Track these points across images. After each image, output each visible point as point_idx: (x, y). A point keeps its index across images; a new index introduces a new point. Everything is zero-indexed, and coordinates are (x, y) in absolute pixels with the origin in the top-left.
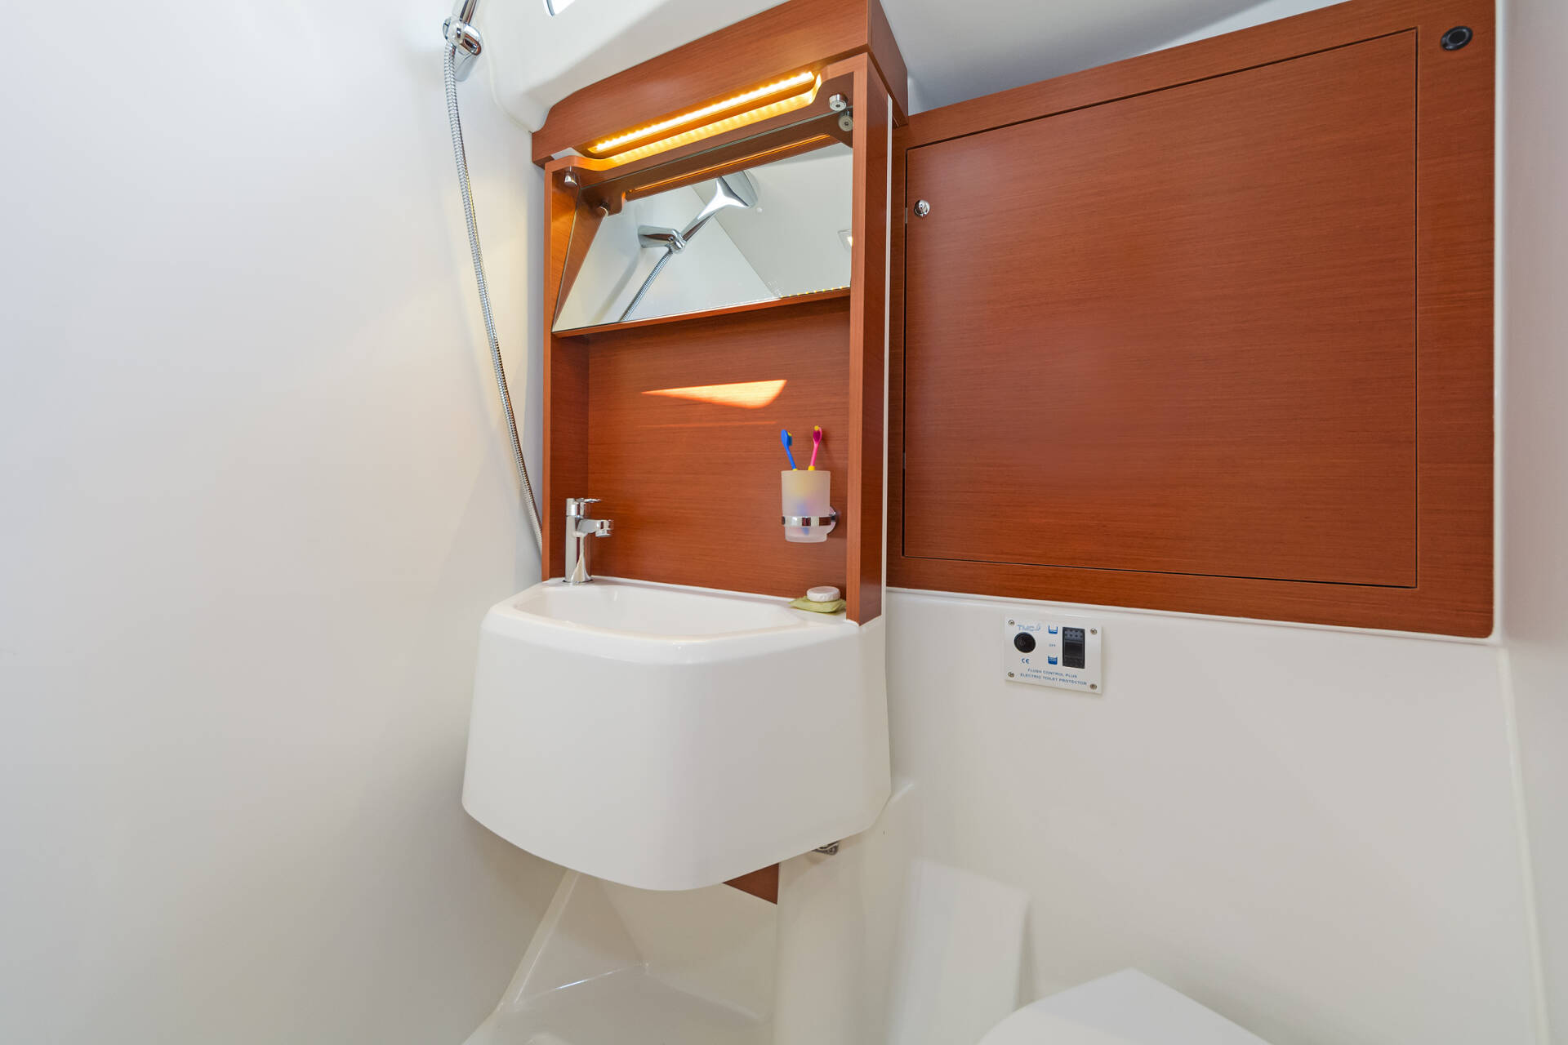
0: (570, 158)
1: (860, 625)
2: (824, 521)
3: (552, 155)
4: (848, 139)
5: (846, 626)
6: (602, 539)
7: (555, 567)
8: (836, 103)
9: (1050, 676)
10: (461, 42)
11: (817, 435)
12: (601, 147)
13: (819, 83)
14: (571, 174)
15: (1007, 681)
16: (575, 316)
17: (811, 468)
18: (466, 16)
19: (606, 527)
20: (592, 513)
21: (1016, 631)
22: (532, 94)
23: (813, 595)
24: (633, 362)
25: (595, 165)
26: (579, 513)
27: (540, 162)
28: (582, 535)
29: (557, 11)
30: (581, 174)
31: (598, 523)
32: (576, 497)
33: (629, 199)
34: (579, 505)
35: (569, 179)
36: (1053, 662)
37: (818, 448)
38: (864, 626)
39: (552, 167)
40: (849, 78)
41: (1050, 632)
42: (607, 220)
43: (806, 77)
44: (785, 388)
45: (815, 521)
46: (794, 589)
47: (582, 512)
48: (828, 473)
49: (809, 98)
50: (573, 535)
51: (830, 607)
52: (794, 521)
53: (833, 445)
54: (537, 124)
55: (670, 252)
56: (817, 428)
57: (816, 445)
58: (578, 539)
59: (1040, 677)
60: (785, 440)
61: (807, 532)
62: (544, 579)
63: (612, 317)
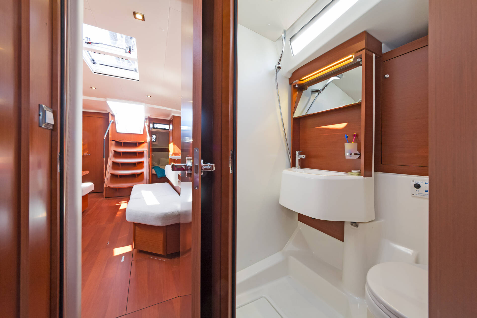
0: (297, 82)
1: (364, 177)
2: (356, 154)
3: (293, 82)
4: (361, 65)
5: (361, 177)
6: (304, 159)
7: (293, 165)
8: (358, 60)
9: (425, 195)
10: (278, 68)
11: (355, 135)
12: (303, 78)
13: (354, 57)
14: (297, 85)
15: (412, 196)
16: (297, 114)
17: (353, 143)
18: (279, 64)
19: (304, 156)
20: (301, 154)
21: (415, 183)
22: (289, 72)
23: (353, 171)
24: (310, 122)
25: (302, 82)
26: (298, 154)
27: (290, 83)
28: (299, 158)
29: (295, 55)
30: (298, 85)
31: (303, 155)
32: (298, 150)
33: (309, 86)
34: (298, 153)
35: (296, 86)
36: (426, 191)
37: (355, 138)
38: (365, 178)
39: (293, 85)
40: (361, 55)
41: (426, 184)
42: (304, 92)
43: (351, 56)
44: (347, 125)
45: (353, 154)
46: (348, 170)
47: (299, 154)
48: (357, 144)
49: (352, 60)
50: (297, 159)
51: (357, 174)
52: (348, 154)
53: (359, 137)
54: (290, 77)
55: (319, 94)
56: (354, 134)
57: (354, 137)
58: (298, 159)
59: (422, 195)
60: (346, 136)
61: (351, 157)
62: (291, 167)
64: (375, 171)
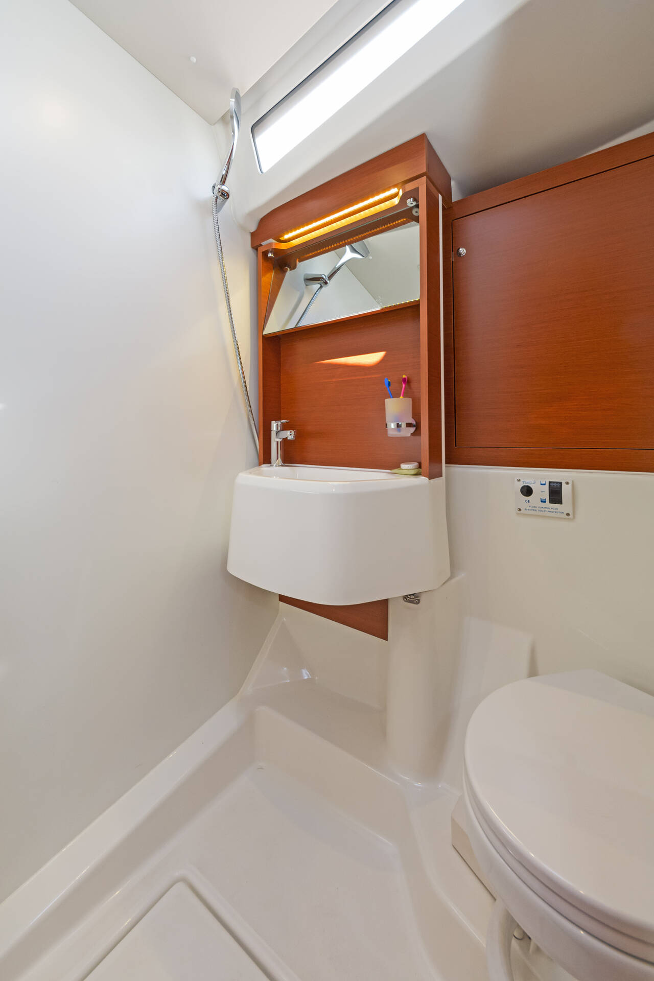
0: (271, 244)
1: (429, 479)
2: (409, 425)
3: (262, 243)
4: (417, 219)
5: (423, 480)
6: (291, 441)
7: (266, 458)
8: (410, 202)
9: (542, 509)
10: (220, 194)
11: (404, 380)
12: (286, 237)
13: (401, 193)
14: (271, 252)
15: (518, 514)
16: (273, 327)
17: (401, 397)
18: (223, 181)
19: (293, 435)
20: (285, 427)
21: (521, 484)
22: (251, 214)
23: (403, 466)
24: (303, 348)
25: (283, 246)
26: (277, 429)
27: (255, 248)
28: (279, 440)
29: (264, 170)
30: (276, 252)
31: (288, 432)
32: (276, 420)
33: (300, 261)
34: (277, 425)
35: (270, 255)
36: (543, 501)
37: (405, 386)
38: (432, 481)
39: (261, 250)
40: (417, 190)
41: (542, 484)
42: (289, 273)
43: (394, 191)
44: (385, 356)
45: (403, 425)
46: (391, 465)
47: (279, 428)
48: (411, 399)
49: (396, 201)
50: (275, 441)
51: (413, 472)
52: (393, 426)
53: (413, 385)
54: (253, 229)
55: (321, 287)
56: (404, 376)
57: (404, 386)
58: (277, 442)
59: (536, 510)
60: (387, 383)
61: (399, 431)
62: (260, 465)
63: (291, 325)
64: (446, 463)
